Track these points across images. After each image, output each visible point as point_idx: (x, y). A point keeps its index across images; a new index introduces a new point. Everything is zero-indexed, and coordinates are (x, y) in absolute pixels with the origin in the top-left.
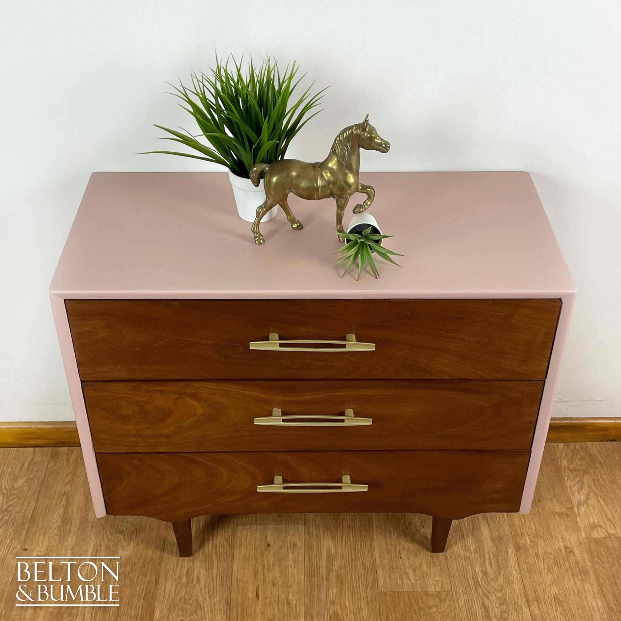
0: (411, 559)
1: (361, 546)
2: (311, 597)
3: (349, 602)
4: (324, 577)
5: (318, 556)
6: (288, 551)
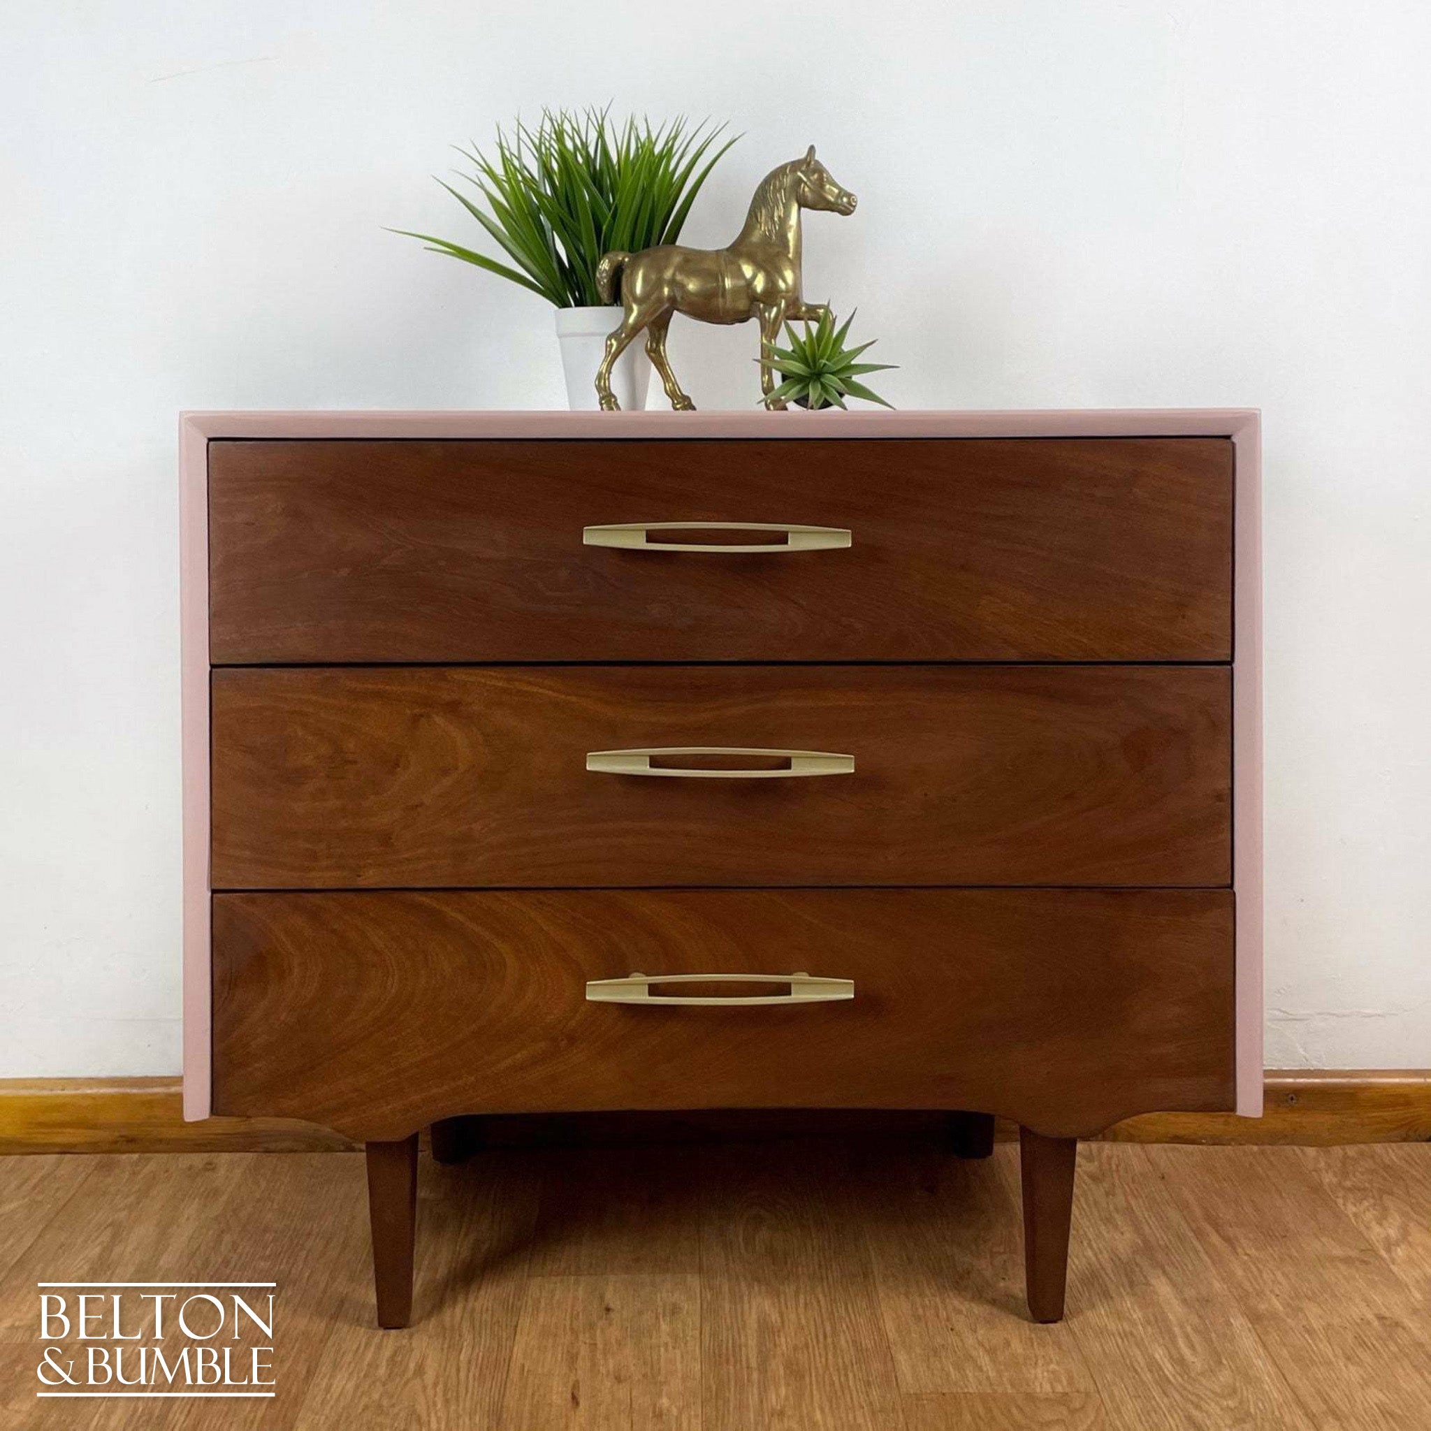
0: (980, 1332)
2: (721, 1402)
3: (823, 1412)
5: (735, 1327)
6: (657, 1318)
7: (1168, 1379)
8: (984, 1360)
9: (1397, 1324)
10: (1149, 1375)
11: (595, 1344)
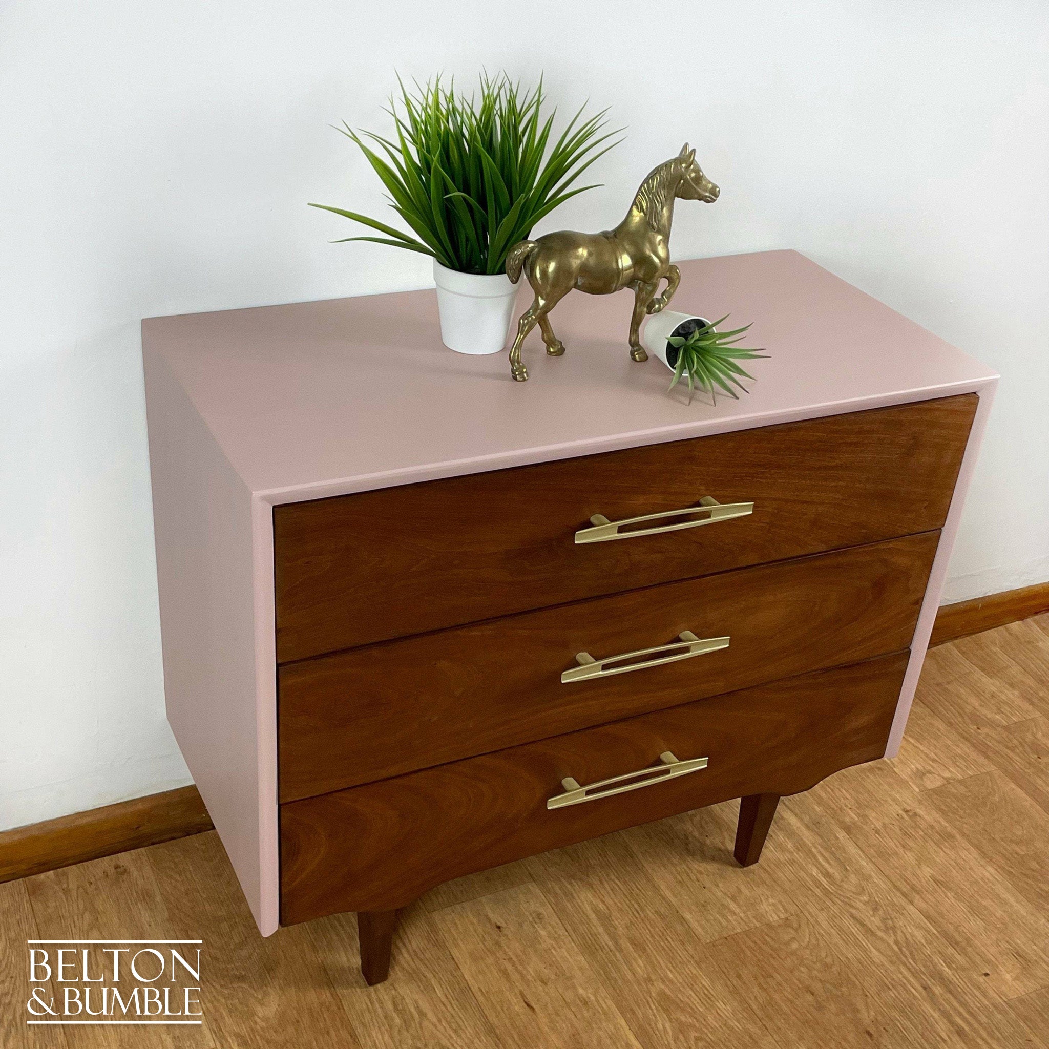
1: (637, 887)
2: (612, 982)
5: (583, 920)
6: (534, 927)
7: (828, 890)
8: (733, 906)
10: (818, 890)
11: (511, 959)
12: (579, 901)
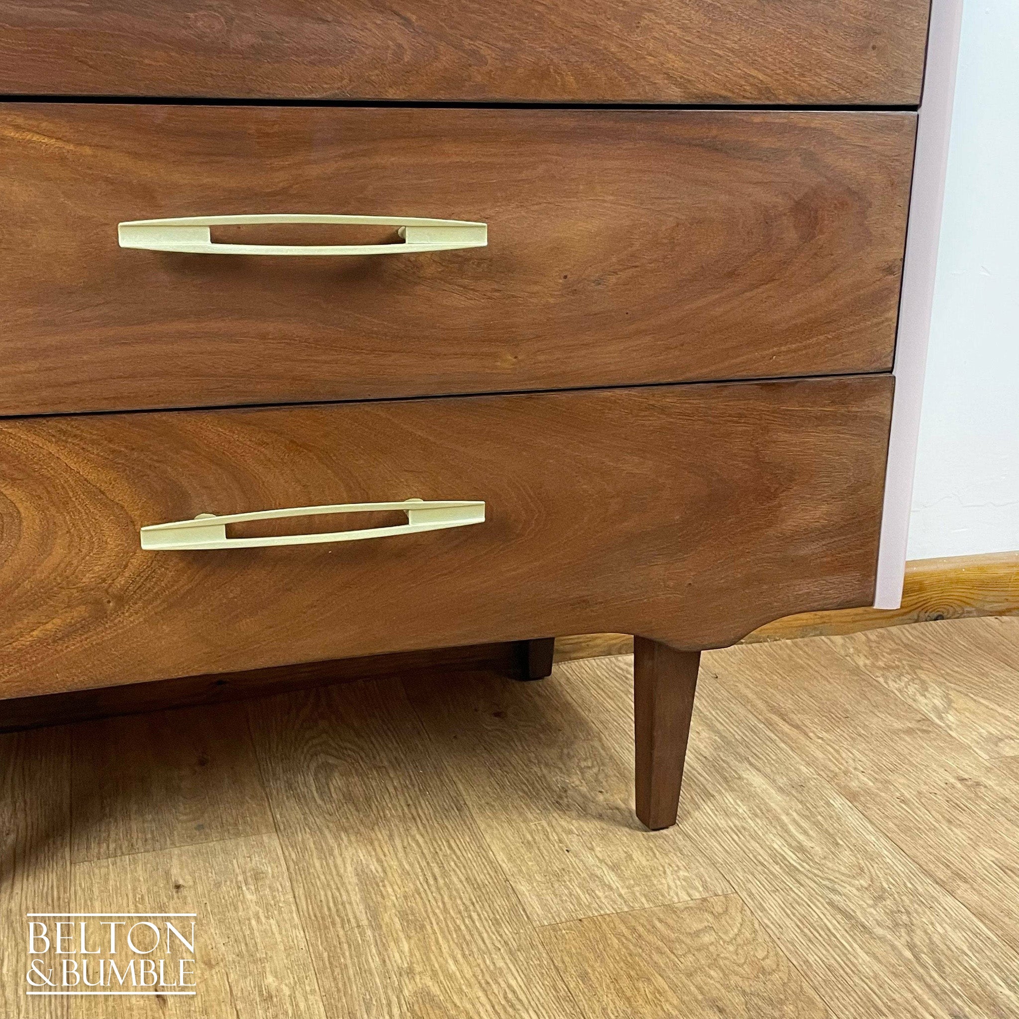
0: (598, 849)
1: (450, 847)
2: (337, 970)
3: (456, 961)
4: (365, 922)
5: (332, 883)
6: (239, 888)
7: (795, 867)
8: (611, 878)
9: (978, 784)
10: (777, 867)
12: (339, 861)
